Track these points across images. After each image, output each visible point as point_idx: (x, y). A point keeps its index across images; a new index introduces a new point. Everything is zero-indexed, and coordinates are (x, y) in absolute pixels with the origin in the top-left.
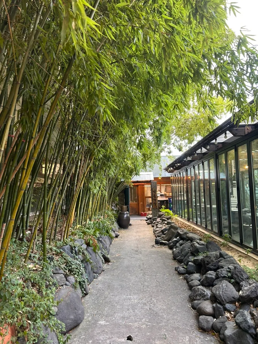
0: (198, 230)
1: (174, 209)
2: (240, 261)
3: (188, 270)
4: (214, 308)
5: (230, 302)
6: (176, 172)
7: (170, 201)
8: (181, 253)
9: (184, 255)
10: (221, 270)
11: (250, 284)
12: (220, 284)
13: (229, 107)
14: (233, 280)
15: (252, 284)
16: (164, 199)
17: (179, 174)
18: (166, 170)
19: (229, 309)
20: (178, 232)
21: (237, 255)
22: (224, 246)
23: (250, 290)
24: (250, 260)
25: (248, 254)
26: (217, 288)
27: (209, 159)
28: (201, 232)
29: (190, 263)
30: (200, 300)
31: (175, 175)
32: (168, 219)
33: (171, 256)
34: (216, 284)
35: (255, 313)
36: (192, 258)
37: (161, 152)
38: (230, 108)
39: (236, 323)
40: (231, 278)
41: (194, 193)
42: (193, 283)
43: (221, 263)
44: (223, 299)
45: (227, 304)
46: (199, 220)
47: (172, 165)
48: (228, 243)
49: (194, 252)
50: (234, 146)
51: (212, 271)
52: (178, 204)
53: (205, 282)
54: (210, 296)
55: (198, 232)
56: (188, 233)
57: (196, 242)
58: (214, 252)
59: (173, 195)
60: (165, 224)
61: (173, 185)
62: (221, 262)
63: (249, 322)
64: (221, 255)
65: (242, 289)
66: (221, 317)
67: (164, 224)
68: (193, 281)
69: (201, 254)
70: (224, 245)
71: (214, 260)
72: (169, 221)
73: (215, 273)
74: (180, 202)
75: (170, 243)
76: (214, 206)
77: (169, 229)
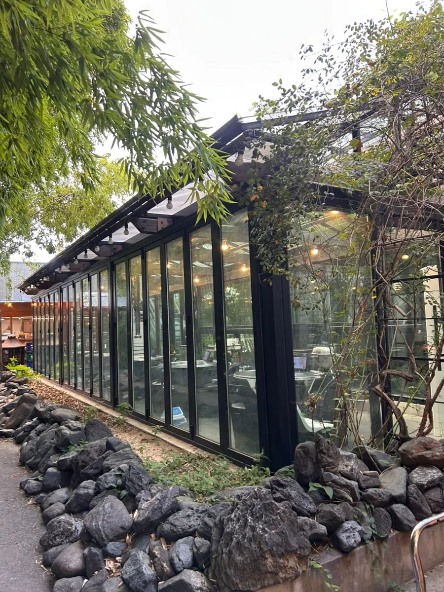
0: (77, 400)
1: (36, 363)
2: (141, 450)
3: (45, 484)
4: (85, 558)
5: (115, 539)
6: (42, 293)
7: (29, 348)
8: (37, 450)
9: (42, 453)
10: (105, 477)
11: (152, 495)
12: (100, 506)
13: (123, 163)
14: (124, 493)
15: (155, 494)
16: (17, 345)
17: (47, 298)
18: (23, 288)
19: (112, 552)
20: (35, 409)
21: (139, 439)
22: (119, 425)
23: (151, 508)
24: (158, 445)
25: (157, 435)
26: (94, 515)
27: (100, 270)
28: (82, 402)
29: (50, 470)
30: (62, 544)
31: (40, 300)
32: (21, 383)
33: (17, 460)
34: (94, 506)
35: (156, 552)
36: (54, 459)
37: (12, 253)
38: (124, 165)
39: (123, 579)
40: (122, 487)
41: (73, 332)
42: (52, 511)
43: (107, 462)
44: (104, 536)
45: (110, 543)
46: (80, 380)
47: (32, 280)
48: (126, 418)
49: (60, 446)
50: (140, 251)
51: (89, 481)
52: (43, 353)
53: (74, 505)
54: (81, 533)
55: (77, 403)
56: (54, 409)
57: (66, 426)
58: (98, 442)
59: (35, 337)
60: (14, 394)
61: (36, 319)
62: (108, 460)
63: (144, 574)
64: (109, 446)
65: (139, 507)
66: (96, 572)
67: (11, 394)
68: (52, 506)
69: (73, 447)
70: (118, 423)
71: (95, 457)
72: (24, 387)
73: (95, 482)
74: (47, 350)
75: (19, 432)
76: (107, 355)
77: (19, 404)
